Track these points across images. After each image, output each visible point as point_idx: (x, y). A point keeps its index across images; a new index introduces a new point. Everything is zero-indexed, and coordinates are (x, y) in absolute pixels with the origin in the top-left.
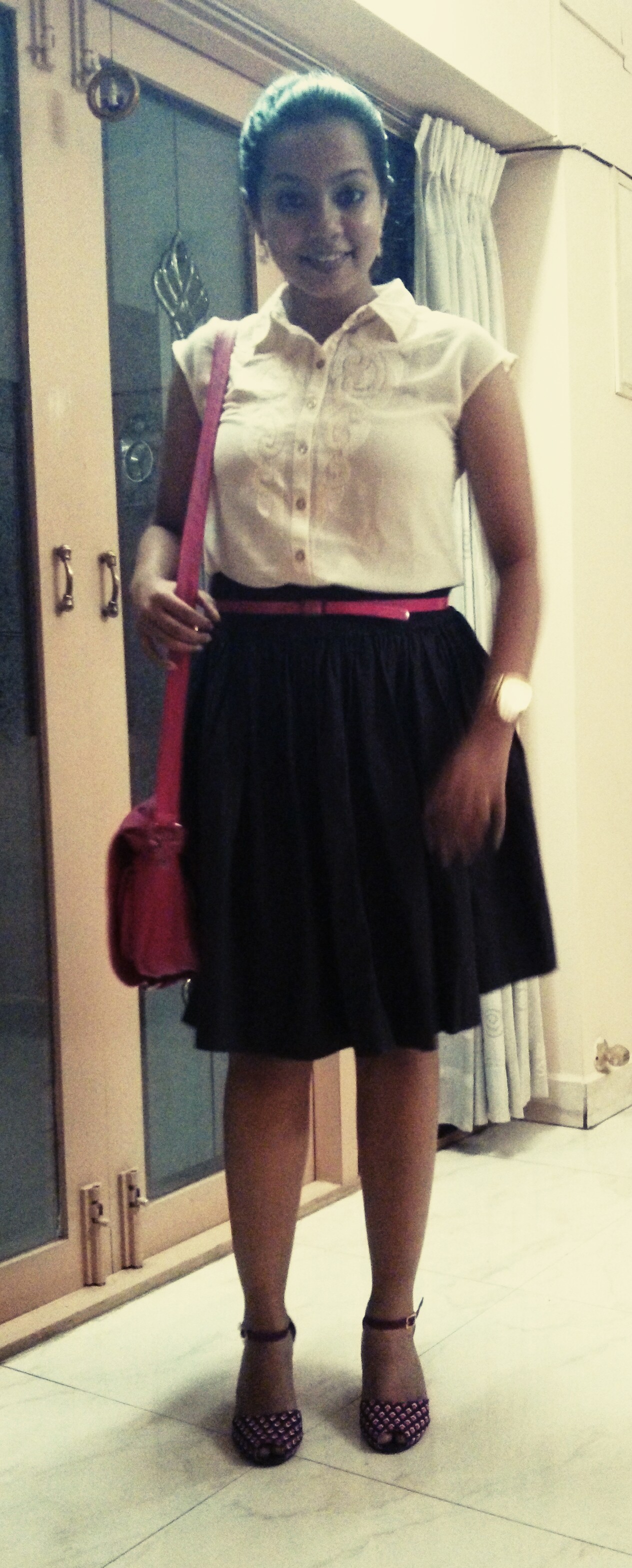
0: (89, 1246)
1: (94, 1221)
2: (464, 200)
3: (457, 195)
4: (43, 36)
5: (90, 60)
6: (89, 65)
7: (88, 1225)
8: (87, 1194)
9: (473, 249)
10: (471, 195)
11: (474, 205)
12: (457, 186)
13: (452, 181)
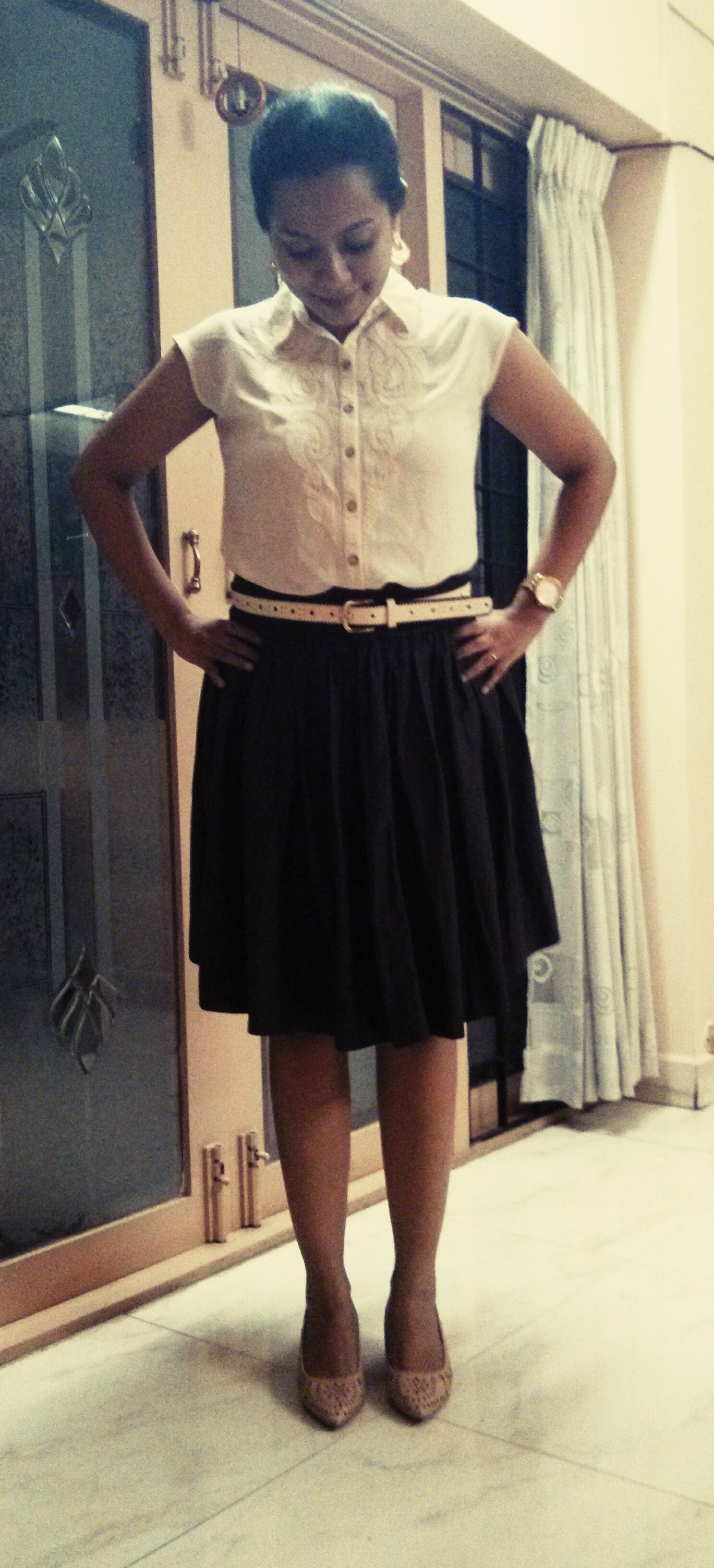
0: (210, 1206)
1: (216, 1179)
2: (576, 199)
3: (569, 193)
4: (174, 47)
5: (217, 69)
6: (216, 73)
7: (210, 1183)
8: (209, 1154)
9: (584, 243)
10: (582, 192)
11: (585, 201)
12: (569, 183)
13: (564, 179)
